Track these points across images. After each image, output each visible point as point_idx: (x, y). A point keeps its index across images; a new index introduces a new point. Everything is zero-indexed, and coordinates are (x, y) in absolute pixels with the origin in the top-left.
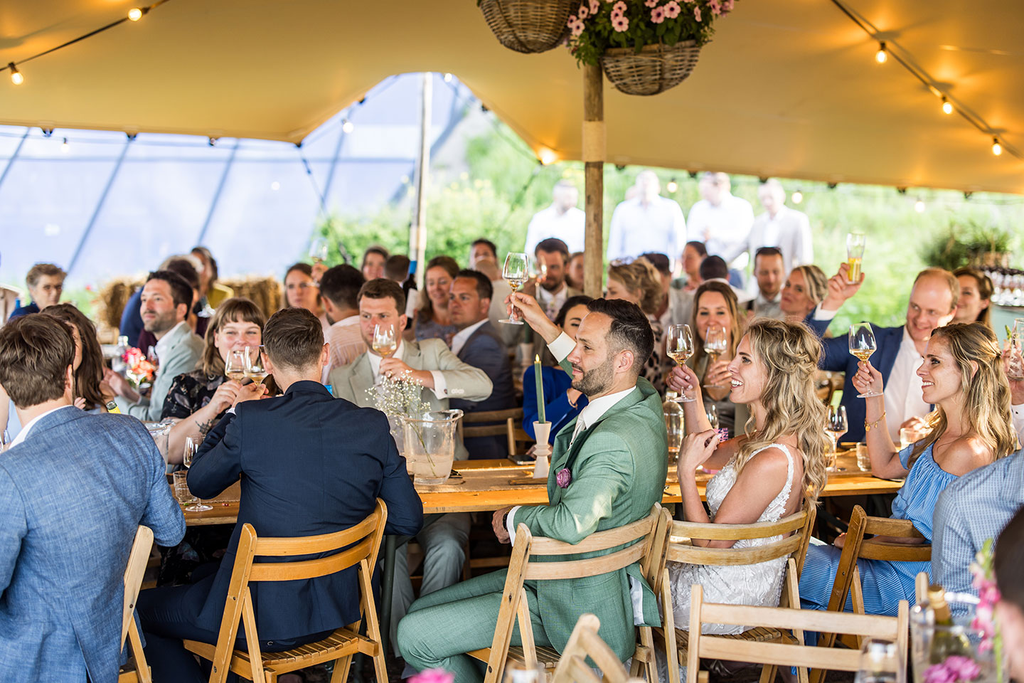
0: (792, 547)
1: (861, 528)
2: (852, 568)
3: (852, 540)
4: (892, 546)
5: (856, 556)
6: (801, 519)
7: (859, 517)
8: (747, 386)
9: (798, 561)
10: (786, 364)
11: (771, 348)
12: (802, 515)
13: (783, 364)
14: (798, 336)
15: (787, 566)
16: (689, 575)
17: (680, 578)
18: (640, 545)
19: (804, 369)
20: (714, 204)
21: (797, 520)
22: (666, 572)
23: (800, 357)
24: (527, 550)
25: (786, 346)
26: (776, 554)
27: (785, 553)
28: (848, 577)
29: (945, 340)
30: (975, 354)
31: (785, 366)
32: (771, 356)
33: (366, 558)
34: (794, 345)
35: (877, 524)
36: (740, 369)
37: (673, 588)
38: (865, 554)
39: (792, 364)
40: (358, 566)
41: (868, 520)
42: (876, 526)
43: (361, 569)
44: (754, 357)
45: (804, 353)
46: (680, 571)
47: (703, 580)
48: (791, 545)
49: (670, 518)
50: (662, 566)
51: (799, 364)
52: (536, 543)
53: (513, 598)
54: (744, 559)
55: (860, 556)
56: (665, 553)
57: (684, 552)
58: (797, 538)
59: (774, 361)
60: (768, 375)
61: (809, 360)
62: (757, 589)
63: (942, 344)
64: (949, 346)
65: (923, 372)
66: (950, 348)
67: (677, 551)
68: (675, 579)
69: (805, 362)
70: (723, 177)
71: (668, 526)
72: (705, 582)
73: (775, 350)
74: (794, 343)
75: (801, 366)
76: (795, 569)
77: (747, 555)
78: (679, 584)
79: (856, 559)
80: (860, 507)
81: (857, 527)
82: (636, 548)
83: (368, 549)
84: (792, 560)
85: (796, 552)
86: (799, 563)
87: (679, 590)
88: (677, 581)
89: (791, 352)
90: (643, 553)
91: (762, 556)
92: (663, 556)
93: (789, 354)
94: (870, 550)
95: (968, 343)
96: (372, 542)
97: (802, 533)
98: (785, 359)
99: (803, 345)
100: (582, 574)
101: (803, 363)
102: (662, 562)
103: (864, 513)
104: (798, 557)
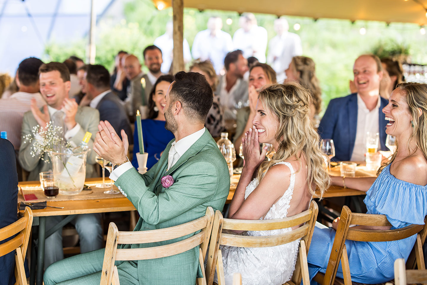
0: (302, 233)
1: (348, 221)
2: (342, 247)
3: (342, 229)
4: (368, 232)
5: (345, 239)
6: (308, 215)
7: (346, 214)
8: (267, 131)
9: (306, 242)
10: (288, 111)
11: (277, 103)
12: (308, 212)
13: (287, 111)
14: (292, 91)
15: (300, 246)
16: (235, 253)
17: (229, 255)
18: (200, 236)
19: (301, 111)
20: (246, 31)
21: (306, 216)
22: (220, 252)
23: (297, 104)
24: (115, 241)
25: (286, 99)
26: (292, 239)
27: (298, 238)
28: (339, 253)
29: (404, 92)
30: (422, 104)
31: (289, 112)
32: (278, 107)
33: (20, 247)
34: (291, 97)
35: (359, 218)
36: (260, 121)
37: (225, 261)
38: (351, 238)
39: (293, 110)
40: (15, 252)
41: (353, 216)
42: (358, 219)
43: (16, 255)
44: (267, 111)
45: (299, 100)
46: (229, 250)
47: (243, 256)
48: (302, 232)
49: (221, 217)
50: (217, 249)
51: (297, 109)
52: (123, 236)
53: (108, 273)
54: (271, 243)
55: (347, 239)
56: (218, 240)
57: (231, 240)
58: (305, 227)
59: (280, 111)
60: (279, 120)
61: (303, 105)
62: (276, 262)
63: (402, 95)
64: (406, 96)
65: (387, 110)
66: (407, 99)
67: (227, 239)
68: (226, 255)
69: (301, 106)
70: (251, 16)
71: (220, 222)
72: (244, 258)
73: (279, 103)
74: (290, 96)
75: (299, 110)
76: (305, 248)
77: (273, 241)
78: (228, 259)
79: (344, 241)
80: (347, 207)
81: (345, 220)
82: (196, 238)
83: (21, 241)
84: (303, 242)
85: (306, 236)
86: (307, 243)
87: (229, 263)
88: (227, 257)
89: (290, 102)
90: (202, 241)
91: (282, 241)
92: (217, 242)
93: (289, 104)
94: (355, 235)
95: (418, 96)
96: (23, 236)
97: (309, 224)
98: (287, 108)
99: (297, 96)
100: (156, 256)
101: (300, 107)
102: (216, 246)
103: (350, 211)
104: (307, 240)
